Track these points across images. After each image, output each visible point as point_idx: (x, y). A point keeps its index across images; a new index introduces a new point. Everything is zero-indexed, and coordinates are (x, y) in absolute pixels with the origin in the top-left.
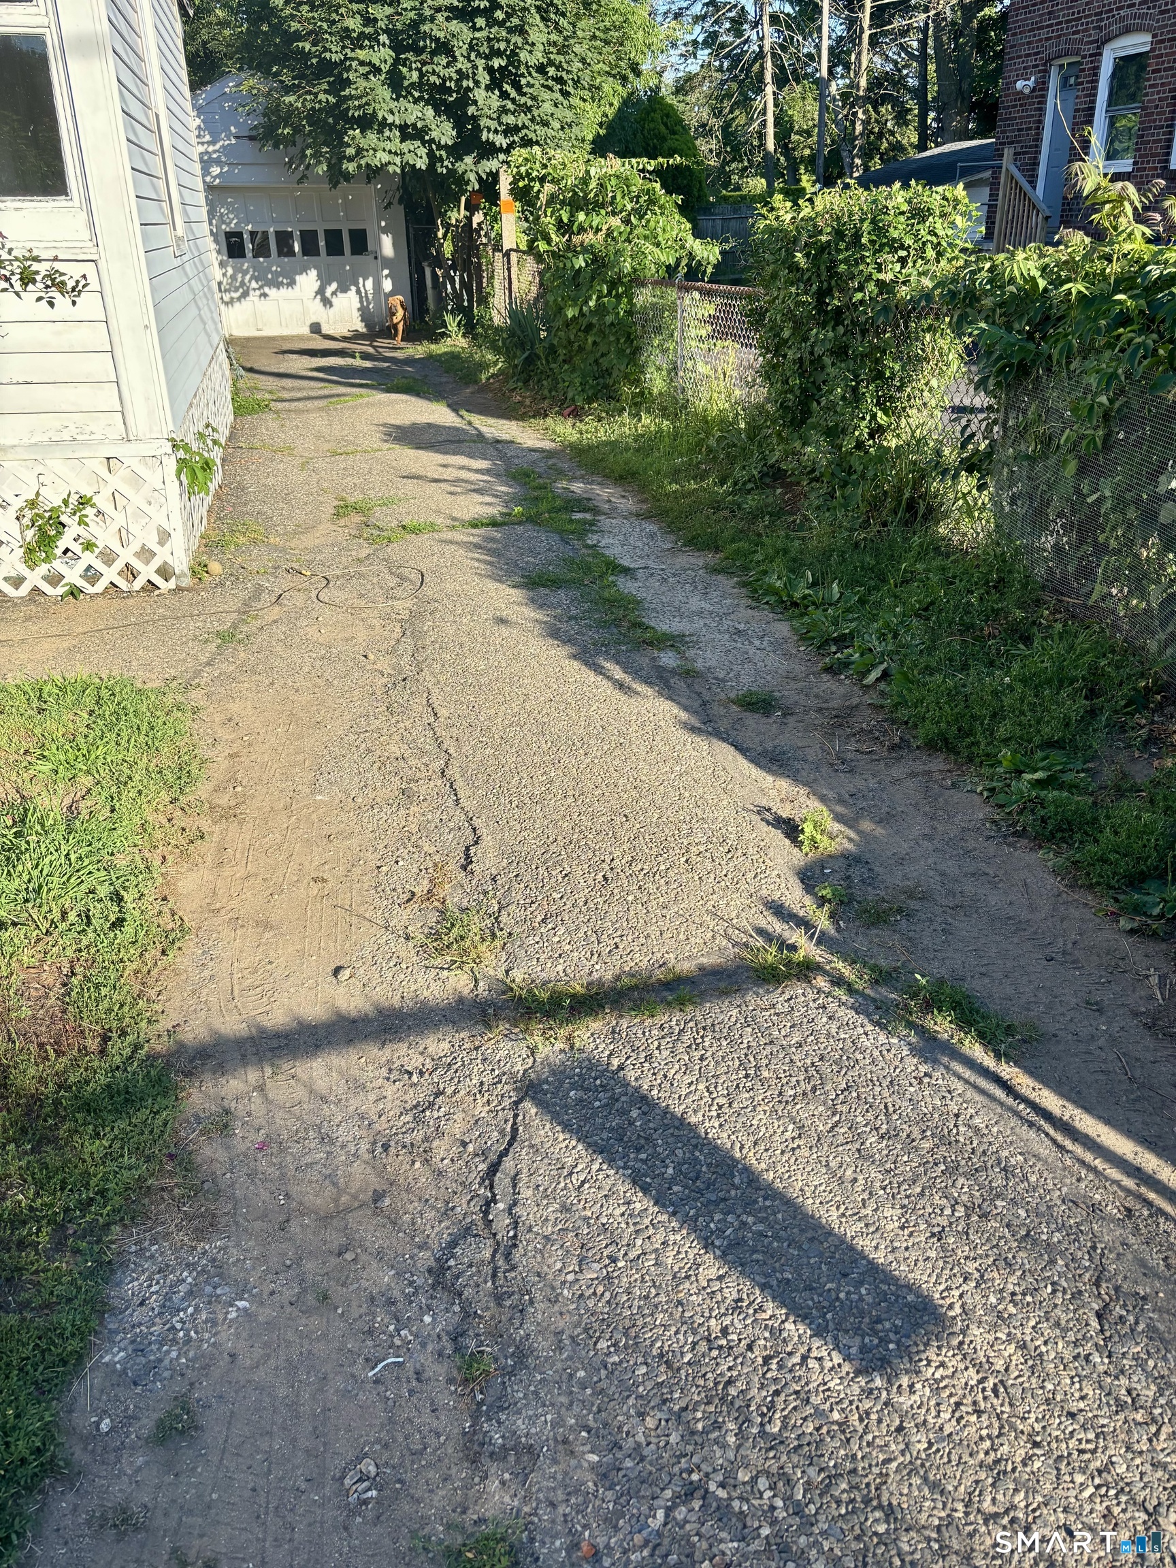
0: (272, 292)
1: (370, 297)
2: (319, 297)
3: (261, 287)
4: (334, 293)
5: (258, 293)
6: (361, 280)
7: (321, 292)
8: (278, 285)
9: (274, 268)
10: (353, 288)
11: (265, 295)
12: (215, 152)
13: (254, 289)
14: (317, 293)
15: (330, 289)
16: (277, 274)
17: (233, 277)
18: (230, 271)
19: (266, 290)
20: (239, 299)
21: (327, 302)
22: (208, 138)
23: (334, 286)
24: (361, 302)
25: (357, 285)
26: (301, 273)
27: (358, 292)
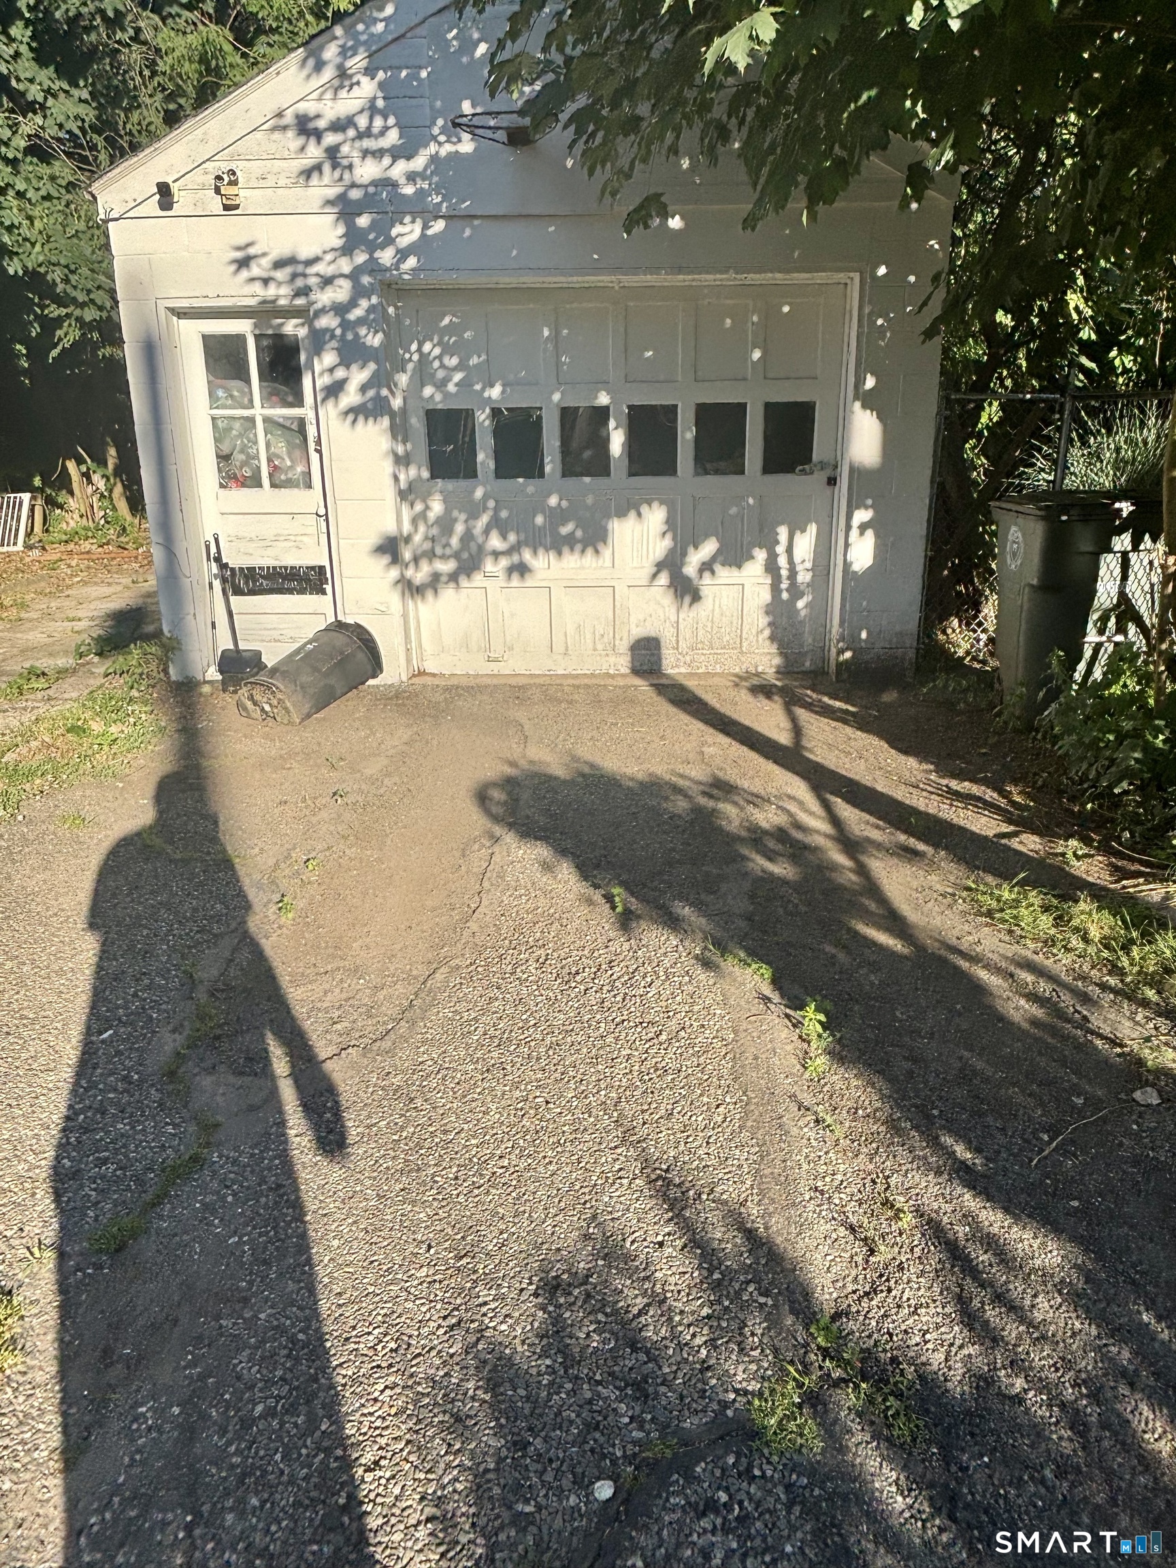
0: (541, 563)
1: (804, 577)
2: (664, 579)
3: (514, 549)
4: (707, 567)
5: (504, 562)
6: (783, 533)
7: (671, 564)
8: (559, 545)
9: (553, 501)
10: (761, 555)
11: (521, 569)
12: (411, 177)
13: (496, 554)
14: (660, 566)
15: (695, 559)
16: (557, 516)
17: (445, 524)
18: (437, 507)
19: (527, 555)
20: (454, 577)
21: (685, 590)
22: (393, 137)
23: (709, 548)
24: (775, 588)
25: (770, 544)
26: (622, 514)
27: (771, 567)
